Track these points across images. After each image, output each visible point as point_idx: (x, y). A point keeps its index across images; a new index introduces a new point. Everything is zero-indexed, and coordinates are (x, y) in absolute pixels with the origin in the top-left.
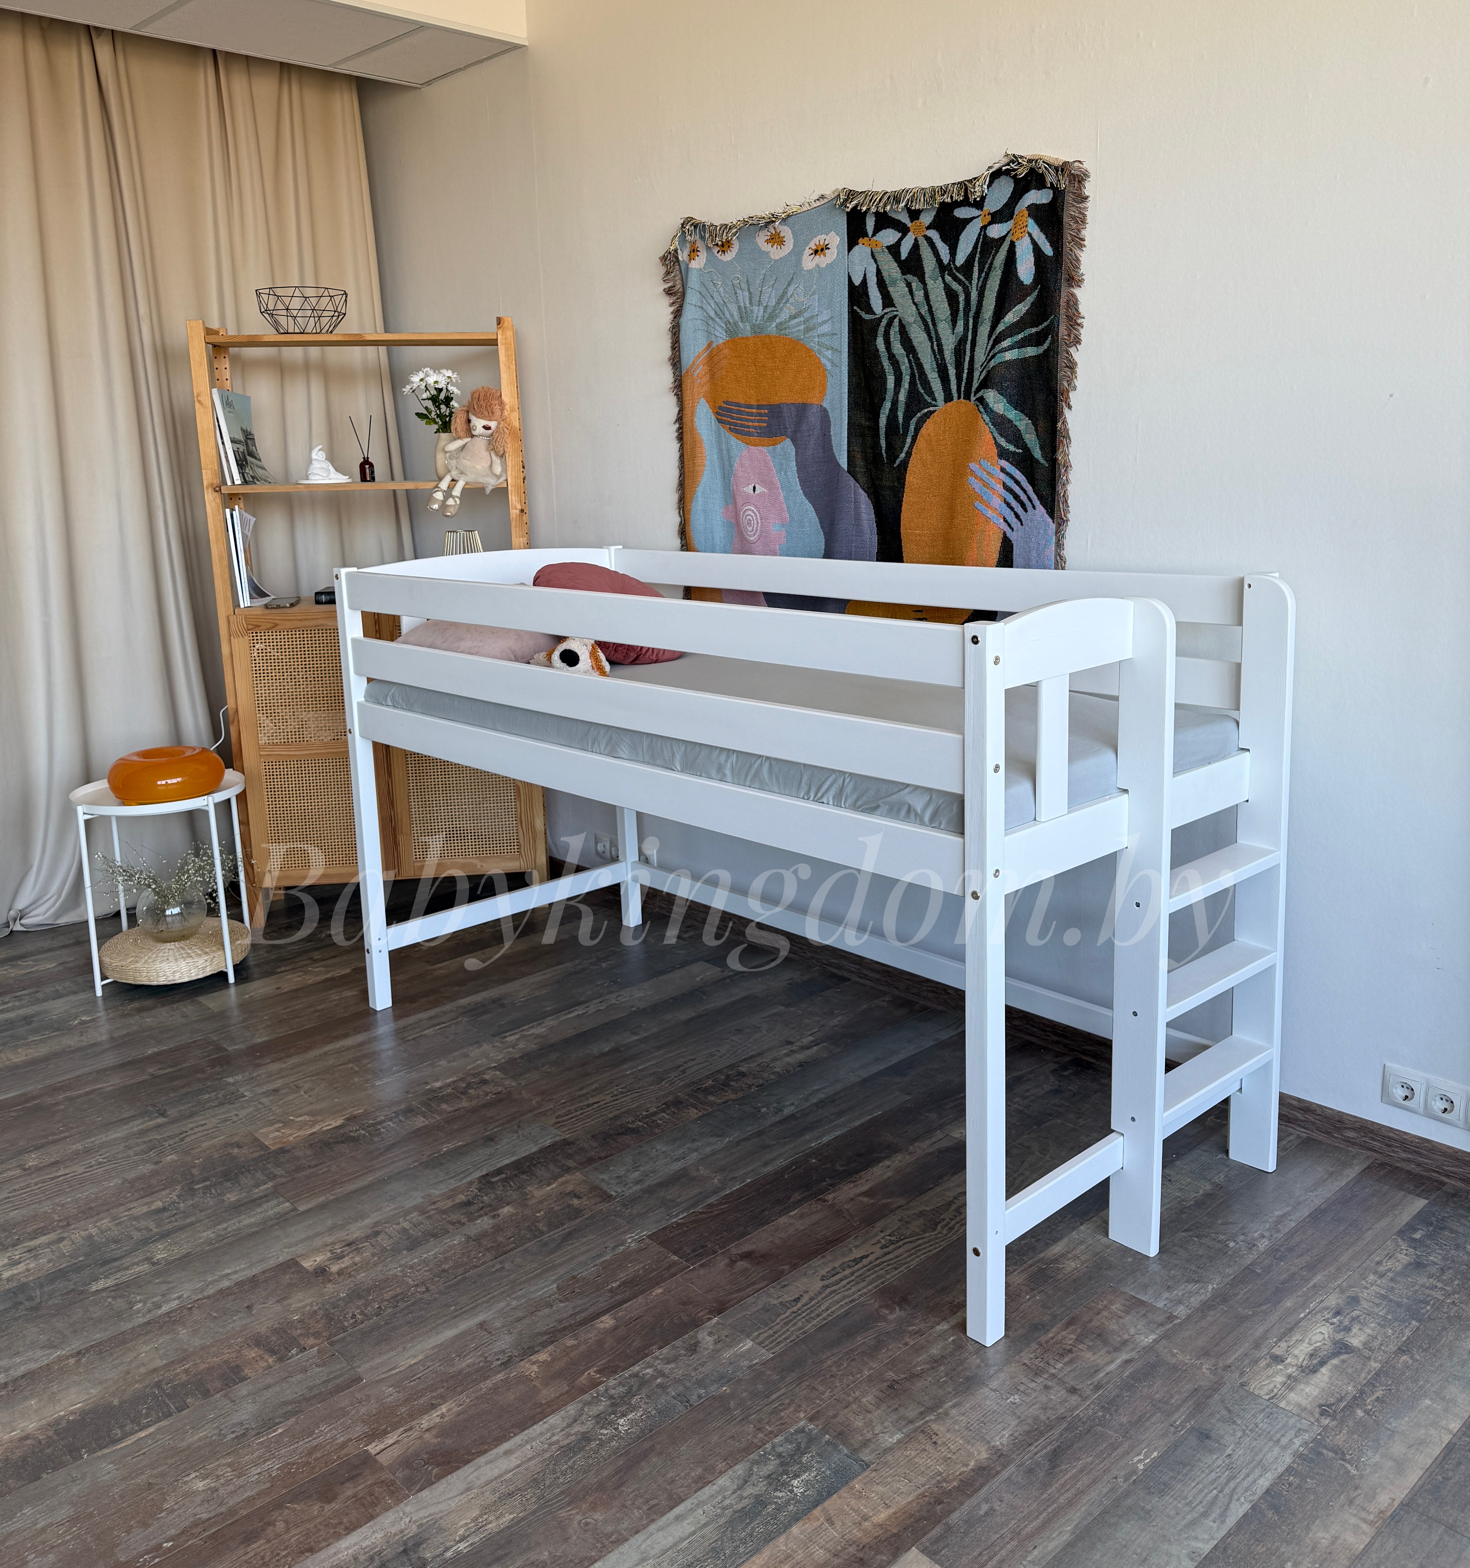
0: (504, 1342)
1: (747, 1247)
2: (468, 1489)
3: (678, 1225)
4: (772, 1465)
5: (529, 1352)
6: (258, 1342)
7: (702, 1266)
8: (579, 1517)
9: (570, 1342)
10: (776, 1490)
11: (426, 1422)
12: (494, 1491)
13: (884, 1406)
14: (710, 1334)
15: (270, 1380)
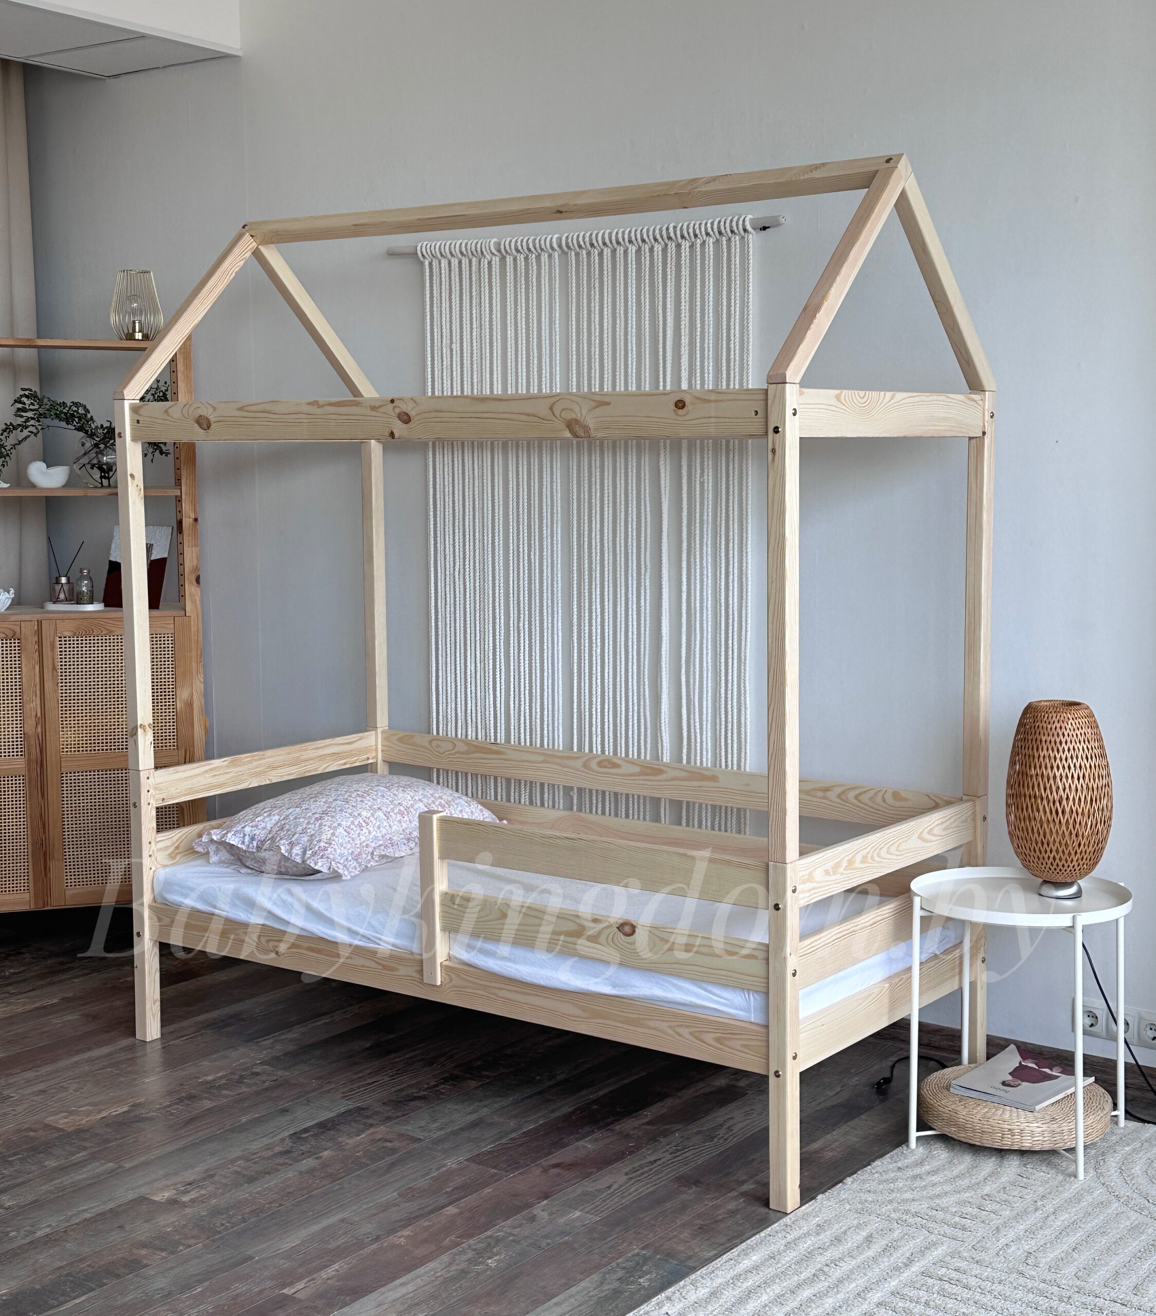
0: (367, 1228)
1: (555, 1161)
2: (380, 1305)
3: (489, 1152)
4: (620, 1274)
5: (392, 1231)
6: (144, 1245)
7: (520, 1174)
8: (478, 1310)
9: (427, 1224)
10: (628, 1285)
11: (324, 1275)
12: (402, 1304)
13: (699, 1238)
14: (543, 1210)
15: (169, 1265)
